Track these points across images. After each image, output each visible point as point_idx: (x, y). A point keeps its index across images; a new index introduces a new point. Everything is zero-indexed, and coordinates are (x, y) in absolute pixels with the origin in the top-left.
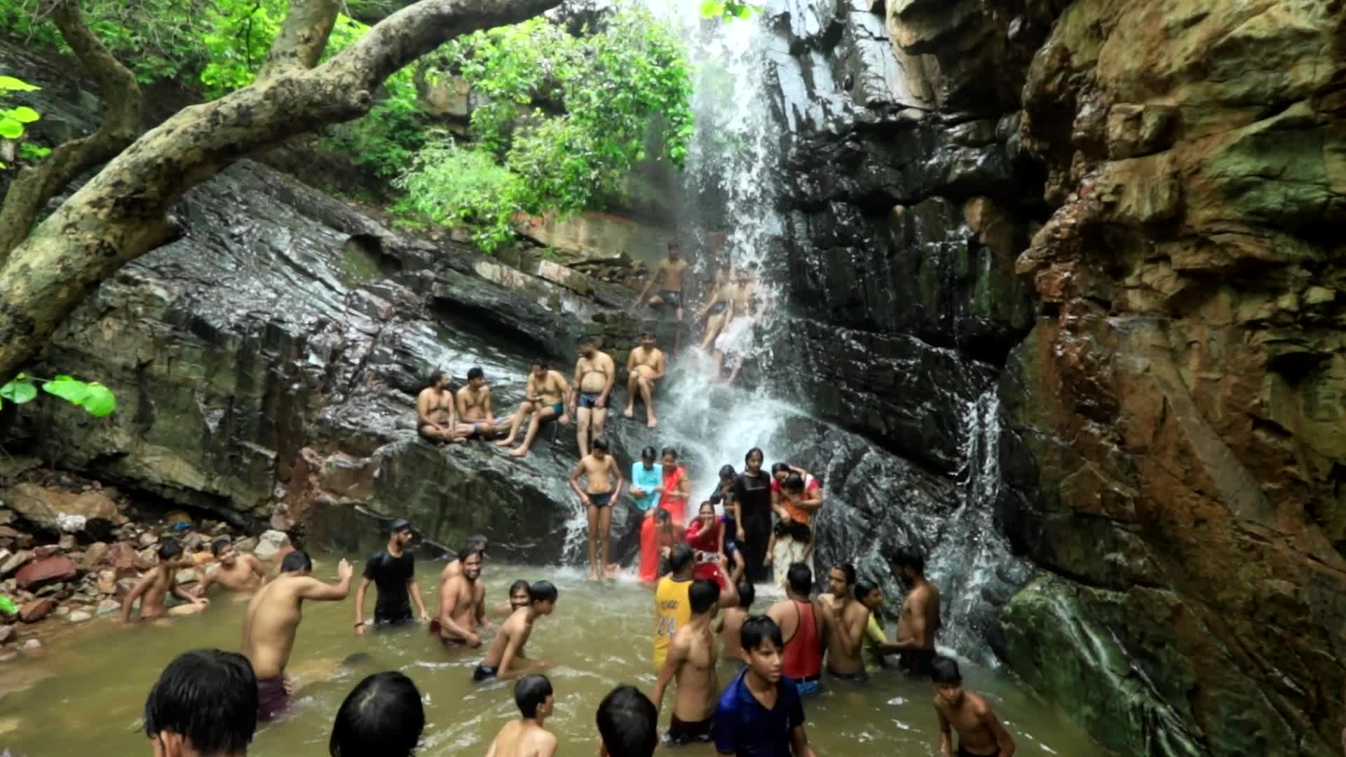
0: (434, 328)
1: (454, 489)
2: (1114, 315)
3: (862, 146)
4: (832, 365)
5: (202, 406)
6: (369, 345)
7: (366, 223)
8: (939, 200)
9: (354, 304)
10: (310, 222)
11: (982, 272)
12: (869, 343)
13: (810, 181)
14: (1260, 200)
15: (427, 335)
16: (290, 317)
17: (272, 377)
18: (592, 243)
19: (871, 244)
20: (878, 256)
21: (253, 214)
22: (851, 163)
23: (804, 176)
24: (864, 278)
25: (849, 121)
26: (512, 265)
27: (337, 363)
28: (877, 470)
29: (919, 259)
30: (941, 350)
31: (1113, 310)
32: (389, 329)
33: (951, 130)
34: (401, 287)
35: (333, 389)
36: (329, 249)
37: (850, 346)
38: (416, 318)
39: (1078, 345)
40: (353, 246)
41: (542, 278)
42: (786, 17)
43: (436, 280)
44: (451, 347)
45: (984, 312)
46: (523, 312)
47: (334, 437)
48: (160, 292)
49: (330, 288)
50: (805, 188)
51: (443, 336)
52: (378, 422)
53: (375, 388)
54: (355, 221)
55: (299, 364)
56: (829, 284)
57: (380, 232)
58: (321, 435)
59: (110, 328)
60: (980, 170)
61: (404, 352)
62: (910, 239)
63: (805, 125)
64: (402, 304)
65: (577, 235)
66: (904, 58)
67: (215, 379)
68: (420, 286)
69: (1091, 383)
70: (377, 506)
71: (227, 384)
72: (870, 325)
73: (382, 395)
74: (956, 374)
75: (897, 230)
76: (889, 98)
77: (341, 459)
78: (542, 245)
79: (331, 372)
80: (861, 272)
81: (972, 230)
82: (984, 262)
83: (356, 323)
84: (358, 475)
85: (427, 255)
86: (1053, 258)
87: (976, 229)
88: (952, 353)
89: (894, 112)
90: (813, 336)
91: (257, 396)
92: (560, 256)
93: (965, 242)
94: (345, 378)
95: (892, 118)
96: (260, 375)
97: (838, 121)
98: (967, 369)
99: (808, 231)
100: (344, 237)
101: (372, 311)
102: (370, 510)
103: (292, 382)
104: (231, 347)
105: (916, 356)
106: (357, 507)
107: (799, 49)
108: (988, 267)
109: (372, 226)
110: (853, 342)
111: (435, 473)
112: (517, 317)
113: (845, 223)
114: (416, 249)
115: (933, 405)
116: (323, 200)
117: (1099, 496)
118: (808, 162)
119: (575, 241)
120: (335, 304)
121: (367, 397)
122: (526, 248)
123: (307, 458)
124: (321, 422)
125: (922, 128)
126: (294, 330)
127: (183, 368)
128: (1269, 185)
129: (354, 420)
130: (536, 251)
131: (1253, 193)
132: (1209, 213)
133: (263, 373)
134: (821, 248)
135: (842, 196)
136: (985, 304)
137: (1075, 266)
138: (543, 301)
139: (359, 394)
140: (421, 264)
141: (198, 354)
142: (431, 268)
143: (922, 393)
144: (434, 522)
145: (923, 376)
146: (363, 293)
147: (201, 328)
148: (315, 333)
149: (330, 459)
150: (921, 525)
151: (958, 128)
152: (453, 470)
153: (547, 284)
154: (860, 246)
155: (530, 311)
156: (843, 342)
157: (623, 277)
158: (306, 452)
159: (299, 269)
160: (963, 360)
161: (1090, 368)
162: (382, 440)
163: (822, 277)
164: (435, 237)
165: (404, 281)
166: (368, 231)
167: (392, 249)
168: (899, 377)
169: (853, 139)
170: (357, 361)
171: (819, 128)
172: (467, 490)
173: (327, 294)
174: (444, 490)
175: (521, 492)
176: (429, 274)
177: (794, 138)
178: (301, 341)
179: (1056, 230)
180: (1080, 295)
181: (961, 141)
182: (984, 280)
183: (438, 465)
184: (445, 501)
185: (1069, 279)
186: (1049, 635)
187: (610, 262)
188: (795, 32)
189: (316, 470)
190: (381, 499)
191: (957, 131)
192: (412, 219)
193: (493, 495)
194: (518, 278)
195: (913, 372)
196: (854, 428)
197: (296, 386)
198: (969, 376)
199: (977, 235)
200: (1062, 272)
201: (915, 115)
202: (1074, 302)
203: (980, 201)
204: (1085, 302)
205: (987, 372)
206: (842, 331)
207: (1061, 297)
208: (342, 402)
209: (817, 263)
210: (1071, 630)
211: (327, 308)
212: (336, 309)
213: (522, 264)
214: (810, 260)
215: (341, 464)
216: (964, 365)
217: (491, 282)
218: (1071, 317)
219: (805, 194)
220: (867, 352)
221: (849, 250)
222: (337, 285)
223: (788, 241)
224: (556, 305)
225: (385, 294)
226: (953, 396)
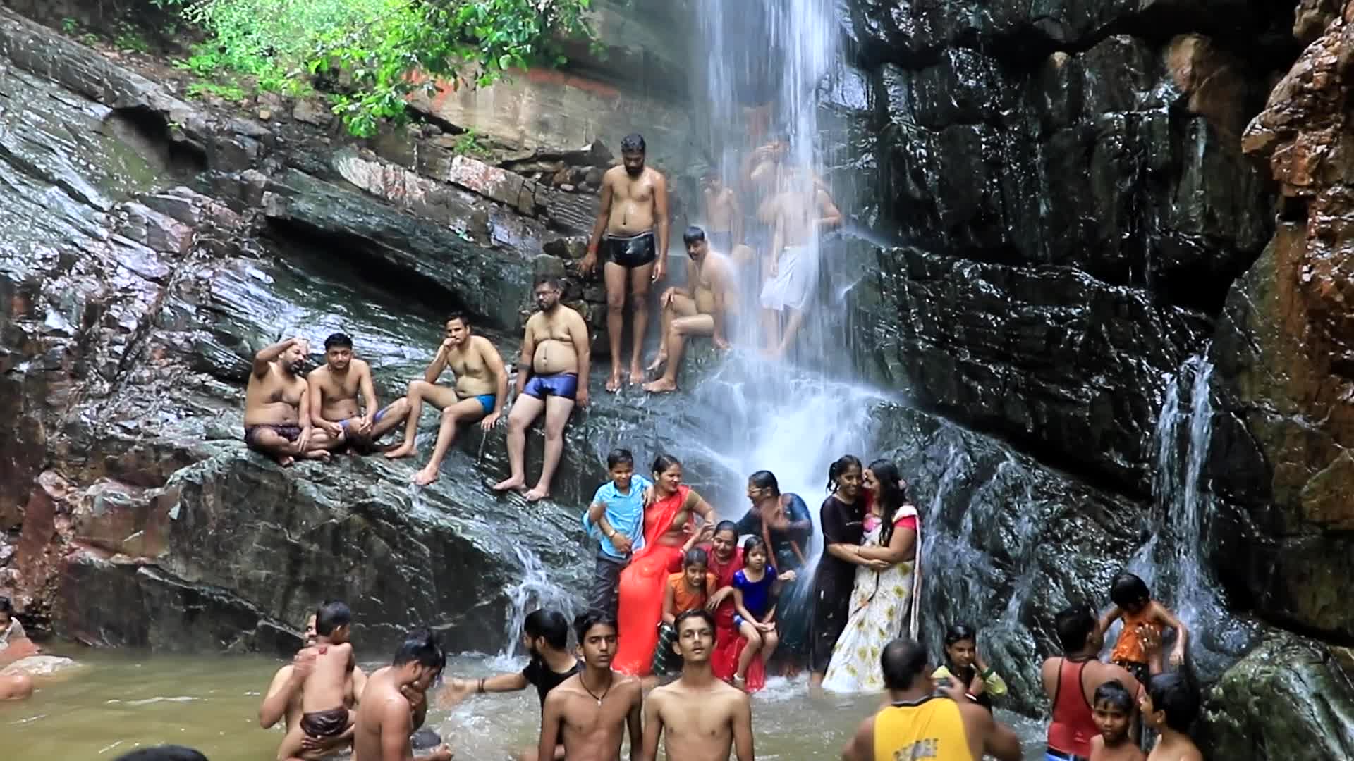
0: (268, 272)
1: (311, 536)
4: (947, 322)
6: (152, 298)
7: (140, 87)
8: (1125, 40)
9: (125, 230)
10: (37, 83)
11: (1191, 159)
12: (1010, 283)
13: (913, 13)
15: (256, 281)
18: (542, 125)
19: (1013, 118)
20: (1025, 142)
24: (999, 175)
26: (404, 162)
27: (96, 327)
28: (1017, 489)
29: (1091, 139)
30: (1123, 290)
32: (189, 270)
34: (207, 200)
35: (92, 372)
36: (73, 131)
37: (976, 290)
38: (236, 253)
39: (1335, 262)
40: (118, 126)
41: (457, 186)
43: (269, 187)
44: (301, 302)
45: (1194, 225)
46: (426, 245)
49: (81, 199)
50: (906, 26)
51: (285, 283)
52: (173, 428)
53: (166, 372)
54: (118, 82)
55: (28, 328)
56: (943, 187)
57: (163, 102)
58: (73, 451)
61: (217, 310)
62: (1076, 108)
64: (210, 229)
65: (516, 111)
68: (243, 197)
70: (178, 567)
72: (1011, 254)
73: (179, 384)
74: (1146, 327)
75: (1056, 93)
77: (112, 491)
78: (456, 131)
79: (85, 343)
80: (995, 166)
81: (1176, 90)
82: (1195, 142)
83: (129, 258)
84: (140, 517)
85: (251, 145)
86: (1301, 123)
87: (1184, 89)
88: (1140, 295)
90: (915, 275)
92: (485, 147)
93: (1164, 110)
94: (113, 354)
98: (1163, 318)
99: (910, 99)
100: (101, 110)
101: (157, 239)
102: (164, 574)
103: (18, 359)
105: (1084, 302)
106: (142, 570)
108: (1201, 151)
110: (982, 282)
111: (278, 510)
112: (414, 251)
113: (971, 83)
114: (232, 133)
115: (1108, 382)
119: (513, 123)
120: (89, 226)
121: (153, 387)
122: (428, 134)
123: (49, 489)
124: (70, 428)
129: (131, 425)
130: (446, 139)
134: (931, 127)
135: (965, 37)
136: (1195, 212)
137: (1334, 135)
138: (460, 226)
139: (138, 382)
140: (243, 160)
142: (261, 168)
143: (1093, 360)
144: (279, 591)
145: (1093, 333)
146: (139, 208)
148: (55, 275)
149: (91, 490)
152: (310, 504)
153: (463, 195)
154: (994, 121)
155: (436, 241)
156: (965, 282)
158: (47, 480)
159: (19, 165)
160: (1157, 304)
162: (183, 457)
163: (931, 177)
164: (264, 115)
165: (213, 189)
166: (143, 101)
167: (189, 133)
168: (1055, 336)
170: (133, 325)
172: (334, 537)
173: (72, 208)
174: (294, 538)
175: (425, 539)
176: (259, 178)
178: (31, 289)
179: (1307, 77)
180: (1340, 182)
182: (1194, 172)
183: (283, 495)
184: (296, 556)
185: (1323, 155)
187: (573, 158)
189: (67, 512)
190: (187, 556)
192: (221, 82)
193: (380, 544)
194: (413, 186)
195: (1078, 327)
196: (980, 424)
197: (24, 367)
198: (1166, 331)
199: (1185, 98)
200: (1314, 146)
202: (1330, 193)
203: (1191, 41)
204: (1346, 192)
205: (1195, 323)
206: (964, 266)
207: (1311, 186)
208: (108, 395)
209: (924, 152)
210: (1312, 713)
211: (74, 232)
212: (97, 238)
213: (420, 161)
214: (912, 148)
215: (112, 500)
216: (1160, 314)
217: (367, 192)
218: (1326, 218)
219: (905, 36)
220: (1004, 298)
221: (976, 129)
222: (91, 193)
223: (877, 118)
224: (481, 230)
225: (177, 211)
226: (1140, 364)
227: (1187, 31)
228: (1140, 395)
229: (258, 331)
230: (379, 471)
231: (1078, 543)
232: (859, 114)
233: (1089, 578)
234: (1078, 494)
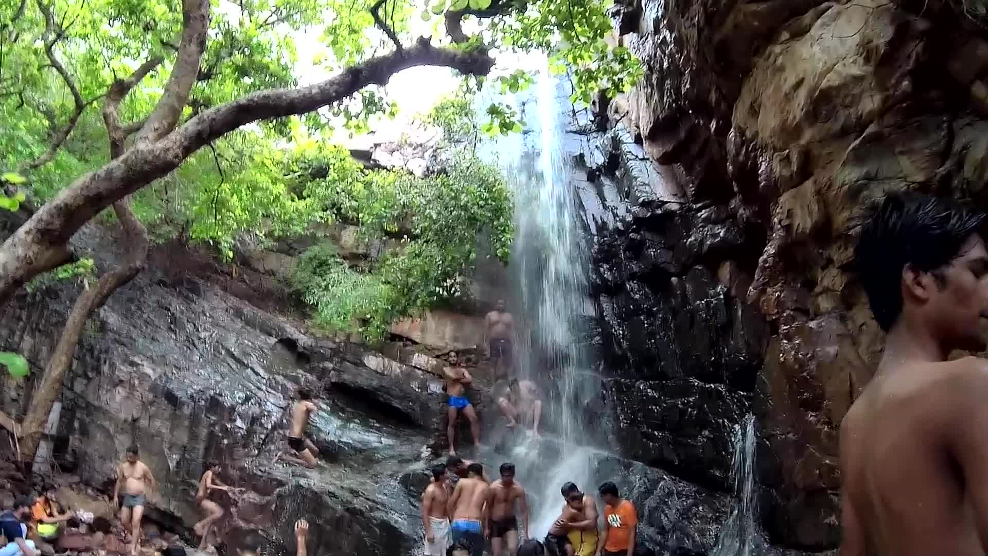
0: (327, 404)
1: (327, 522)
2: (812, 320)
3: (641, 234)
4: (634, 412)
5: (166, 450)
6: (279, 416)
7: (288, 330)
8: (700, 267)
9: (273, 386)
10: (252, 330)
11: (736, 318)
12: (661, 389)
13: (610, 270)
14: (870, 197)
15: (324, 410)
16: (227, 393)
17: (211, 434)
18: (455, 339)
19: (658, 311)
20: (665, 320)
21: (216, 325)
22: (636, 249)
23: (605, 266)
24: (655, 338)
25: (629, 218)
26: (393, 358)
27: (255, 427)
28: (670, 494)
29: (693, 314)
30: (713, 386)
31: (812, 315)
33: (699, 214)
34: (309, 375)
35: (252, 446)
36: (261, 349)
37: (647, 395)
39: (792, 349)
40: (279, 346)
41: (415, 367)
42: (582, 156)
43: (334, 369)
44: (339, 418)
45: (741, 349)
46: (396, 392)
47: (249, 481)
48: (149, 371)
49: (257, 374)
50: (608, 275)
51: (334, 411)
52: (279, 471)
54: (282, 329)
55: (229, 426)
56: (631, 348)
57: (296, 336)
58: (241, 478)
59: (120, 393)
60: (723, 239)
62: (685, 300)
63: (602, 228)
65: (444, 334)
66: (661, 168)
67: (175, 433)
68: (322, 374)
69: (804, 377)
71: (183, 437)
74: (724, 402)
75: (675, 296)
76: (655, 198)
77: (252, 497)
78: (416, 343)
79: (250, 433)
80: (652, 335)
81: (725, 287)
82: (736, 310)
83: (272, 399)
84: (261, 508)
85: (328, 352)
86: (768, 284)
87: (728, 285)
88: (722, 388)
89: (659, 207)
90: (620, 391)
91: (201, 447)
92: (428, 350)
93: (722, 297)
94: (260, 438)
95: (659, 212)
96: (203, 432)
97: (623, 221)
98: (732, 397)
99: (614, 309)
100: (273, 340)
101: (285, 390)
103: (223, 438)
104: (187, 411)
105: (695, 394)
107: (593, 176)
108: (740, 313)
109: (292, 331)
110: (649, 390)
111: (314, 508)
112: (391, 396)
113: (637, 296)
114: (321, 347)
115: (711, 433)
116: (262, 315)
118: (605, 255)
119: (442, 338)
120: (259, 384)
122: (405, 345)
124: (242, 469)
125: (681, 215)
126: (228, 402)
127: (158, 423)
128: (873, 185)
129: (263, 469)
130: (412, 348)
131: (865, 193)
132: (846, 214)
133: (206, 430)
134: (623, 320)
136: (741, 343)
137: (782, 286)
138: (415, 384)
139: (269, 451)
140: (324, 358)
141: (166, 414)
142: (331, 362)
143: (702, 423)
145: (700, 409)
146: (280, 378)
147: (171, 398)
148: (242, 404)
149: (246, 496)
150: (702, 533)
151: (703, 211)
152: (328, 507)
153: (417, 371)
154: (650, 314)
155: (401, 390)
156: (641, 391)
157: (476, 363)
159: (238, 361)
160: (729, 391)
161: (802, 365)
162: (281, 484)
163: (625, 344)
164: (337, 341)
165: (311, 371)
166: (289, 336)
167: (304, 348)
168: (683, 412)
169: (634, 231)
170: (270, 427)
171: (611, 227)
172: (338, 522)
173: (253, 377)
174: (320, 522)
175: (377, 525)
176: (329, 365)
177: (595, 240)
178: (233, 409)
179: (765, 261)
180: (788, 309)
181: (707, 221)
182: (738, 325)
184: (321, 531)
185: (779, 296)
187: (468, 352)
188: (588, 165)
189: (236, 504)
190: (277, 527)
191: (704, 214)
192: (323, 328)
193: (357, 527)
194: (396, 367)
195: (694, 407)
196: (653, 463)
197: (226, 441)
198: (735, 403)
199: (729, 289)
200: (774, 293)
201: (675, 207)
202: (785, 315)
203: (728, 263)
204: (792, 313)
205: (748, 398)
206: (641, 383)
207: (778, 313)
208: (257, 456)
209: (621, 332)
211: (253, 387)
212: (259, 389)
213: (400, 357)
214: (615, 331)
215: (252, 500)
216: (730, 394)
217: (376, 372)
218: (785, 328)
219: (607, 280)
220: (660, 397)
221: (642, 317)
222: (262, 372)
223: (600, 319)
224: (424, 387)
225: (295, 380)
226: (724, 422)
227: (726, 260)
228: (725, 438)
229: (320, 430)
230: (360, 494)
231: (699, 518)
232: (591, 318)
233: (703, 535)
234: (700, 494)
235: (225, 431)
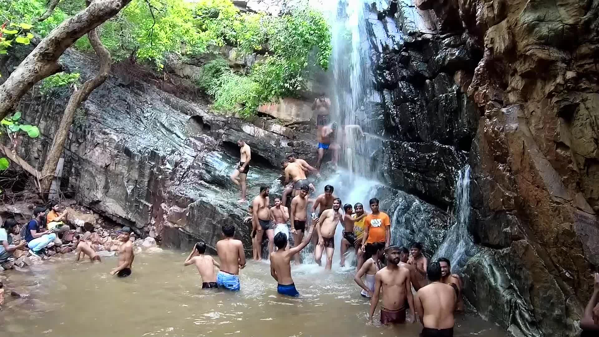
0: (221, 155)
1: (218, 222)
2: (504, 107)
3: (408, 53)
4: (400, 161)
5: (126, 183)
6: (192, 161)
7: (197, 111)
8: (443, 74)
9: (189, 144)
10: (175, 111)
11: (463, 105)
12: (417, 147)
13: (390, 74)
15: (218, 157)
16: (161, 148)
17: (152, 173)
18: (298, 116)
19: (418, 100)
20: (421, 106)
21: (154, 108)
22: (406, 62)
23: (387, 72)
24: (415, 117)
25: (402, 43)
26: (260, 127)
27: (177, 168)
29: (437, 103)
30: (447, 147)
31: (504, 105)
32: (201, 154)
33: (444, 41)
34: (209, 137)
35: (175, 179)
36: (181, 122)
37: (408, 150)
38: (214, 150)
39: (491, 124)
40: (192, 120)
41: (273, 132)
42: (374, 4)
43: (224, 133)
44: (228, 162)
45: (465, 125)
46: (261, 146)
47: (174, 200)
48: (115, 137)
49: (179, 137)
50: (388, 78)
51: (225, 158)
52: (191, 194)
53: (193, 180)
54: (193, 110)
55: (162, 167)
56: (401, 123)
57: (202, 115)
58: (169, 198)
59: (98, 151)
60: (457, 57)
61: (206, 164)
62: (433, 95)
63: (385, 48)
64: (208, 144)
65: (291, 112)
66: (421, 12)
67: (131, 173)
68: (218, 136)
69: (497, 142)
70: (188, 229)
71: (135, 175)
72: (419, 139)
73: (196, 183)
74: (453, 156)
75: (428, 91)
76: (417, 30)
77: (176, 208)
78: (275, 118)
79: (174, 172)
80: (413, 114)
81: (457, 86)
82: (464, 101)
83: (188, 151)
84: (180, 215)
85: (221, 124)
86: (479, 84)
87: (459, 86)
89: (420, 36)
90: (393, 148)
91: (146, 180)
92: (281, 122)
93: (455, 92)
94: (180, 175)
95: (420, 39)
96: (147, 172)
97: (398, 44)
98: (458, 154)
99: (391, 98)
100: (189, 117)
101: (195, 146)
102: (184, 230)
103: (159, 175)
104: (137, 160)
105: (436, 151)
106: (180, 229)
107: (381, 17)
108: (465, 103)
109: (200, 111)
110: (409, 148)
111: (211, 215)
112: (258, 149)
113: (405, 91)
114: (217, 121)
115: (444, 175)
116: (182, 102)
117: (502, 200)
118: (388, 65)
119: (290, 115)
120: (179, 143)
121: (189, 183)
122: (267, 119)
123: (163, 207)
124: (169, 192)
125: (432, 42)
126: (161, 153)
127: (120, 168)
128: (542, 25)
129: (182, 192)
130: (273, 121)
131: (537, 29)
133: (149, 171)
134: (397, 105)
135: (403, 78)
136: (465, 121)
137: (487, 86)
138: (273, 143)
139: (186, 182)
140: (219, 127)
141: (125, 162)
142: (223, 129)
143: (439, 169)
144: (211, 236)
145: (439, 160)
146: (192, 139)
147: (127, 152)
148: (170, 155)
149: (171, 208)
150: (435, 235)
151: (446, 40)
152: (218, 213)
153: (274, 134)
154: (413, 102)
155: (264, 146)
156: (405, 148)
157: (310, 130)
158: (163, 205)
159: (167, 130)
160: (456, 150)
161: (497, 134)
162: (192, 201)
163: (397, 120)
164: (227, 117)
165: (211, 135)
166: (198, 114)
167: (207, 121)
168: (428, 162)
169: (404, 51)
170: (186, 168)
171: (391, 48)
173: (177, 139)
174: (214, 223)
176: (222, 131)
177: (382, 55)
178: (164, 157)
179: (478, 70)
180: (490, 100)
181: (448, 45)
182: (464, 110)
183: (212, 211)
184: (215, 228)
185: (485, 92)
186: (479, 275)
187: (303, 123)
188: (378, 10)
189: (166, 213)
190: (190, 226)
191: (446, 41)
192: (219, 109)
194: (262, 132)
195: (435, 159)
196: (410, 191)
197: (160, 177)
198: (459, 157)
199: (460, 88)
200: (482, 90)
201: (429, 36)
202: (488, 103)
203: (460, 72)
204: (492, 102)
205: (467, 155)
206: (405, 143)
207: (484, 103)
208: (179, 185)
209: (395, 112)
210: (487, 271)
211: (176, 145)
212: (180, 146)
213: (264, 126)
214: (392, 111)
215: (175, 211)
216: (457, 152)
217: (250, 135)
218: (488, 111)
219: (388, 80)
220: (416, 152)
221: (408, 104)
222: (182, 136)
223: (383, 105)
224: (278, 143)
225: (201, 140)
226: (452, 169)
227: (458, 70)
228: (452, 178)
229: (215, 170)
230: (238, 206)
231: (434, 226)
232: (377, 104)
233: (436, 236)
234: (436, 211)
235: (160, 170)
